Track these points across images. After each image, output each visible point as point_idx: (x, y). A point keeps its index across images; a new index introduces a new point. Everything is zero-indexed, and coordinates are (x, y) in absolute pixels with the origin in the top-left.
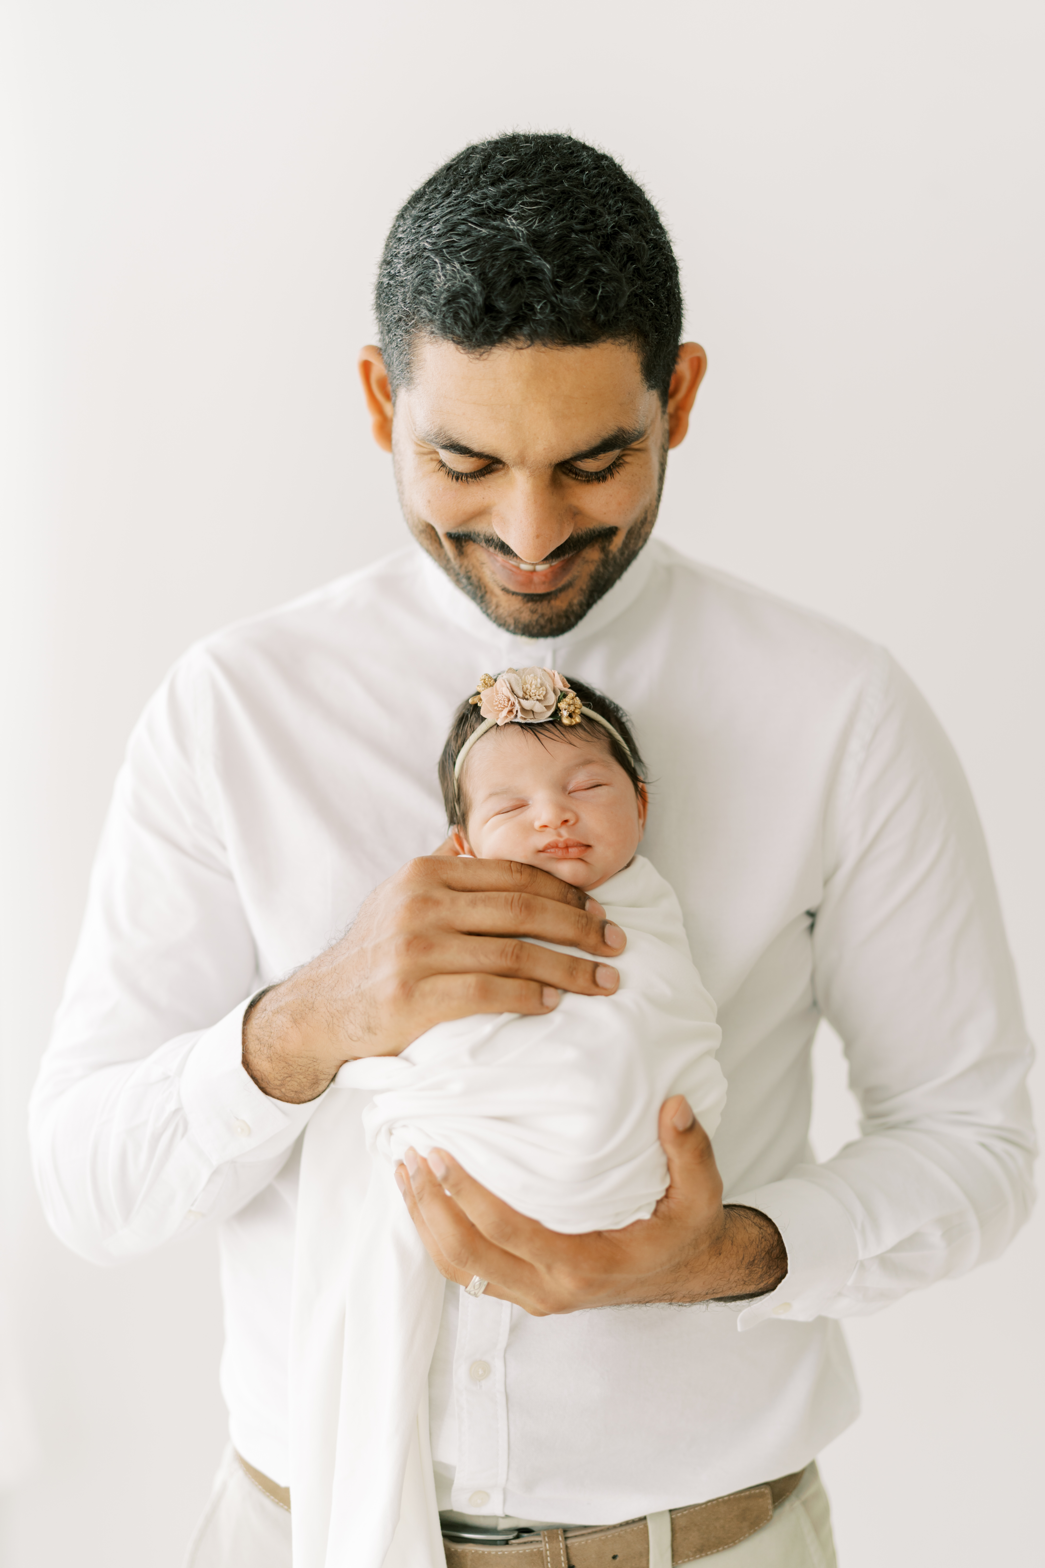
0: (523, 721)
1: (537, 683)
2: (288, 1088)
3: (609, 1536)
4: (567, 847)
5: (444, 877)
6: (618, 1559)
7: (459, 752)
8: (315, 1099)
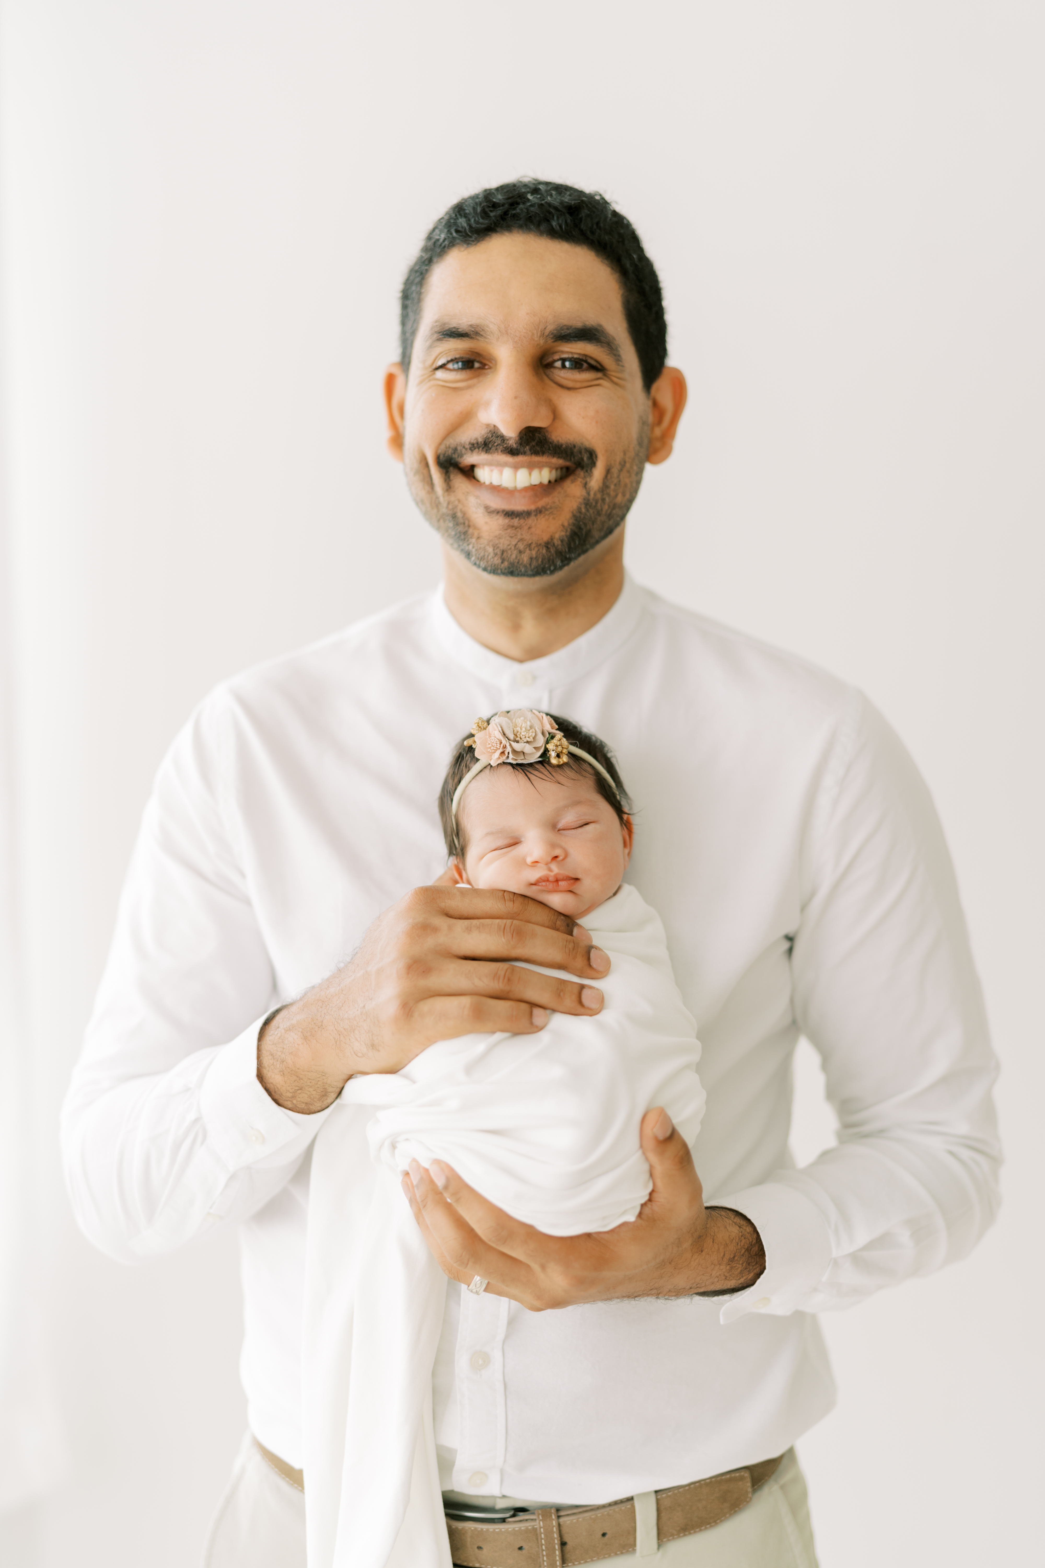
0: (514, 762)
1: (527, 725)
2: (299, 1099)
3: (599, 1515)
4: (557, 881)
5: (443, 905)
6: (607, 1536)
7: (456, 789)
8: (324, 1110)
